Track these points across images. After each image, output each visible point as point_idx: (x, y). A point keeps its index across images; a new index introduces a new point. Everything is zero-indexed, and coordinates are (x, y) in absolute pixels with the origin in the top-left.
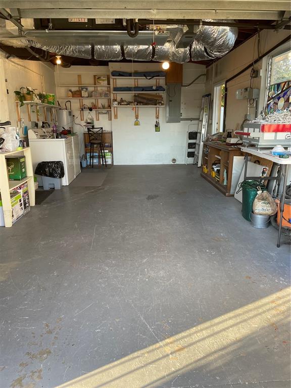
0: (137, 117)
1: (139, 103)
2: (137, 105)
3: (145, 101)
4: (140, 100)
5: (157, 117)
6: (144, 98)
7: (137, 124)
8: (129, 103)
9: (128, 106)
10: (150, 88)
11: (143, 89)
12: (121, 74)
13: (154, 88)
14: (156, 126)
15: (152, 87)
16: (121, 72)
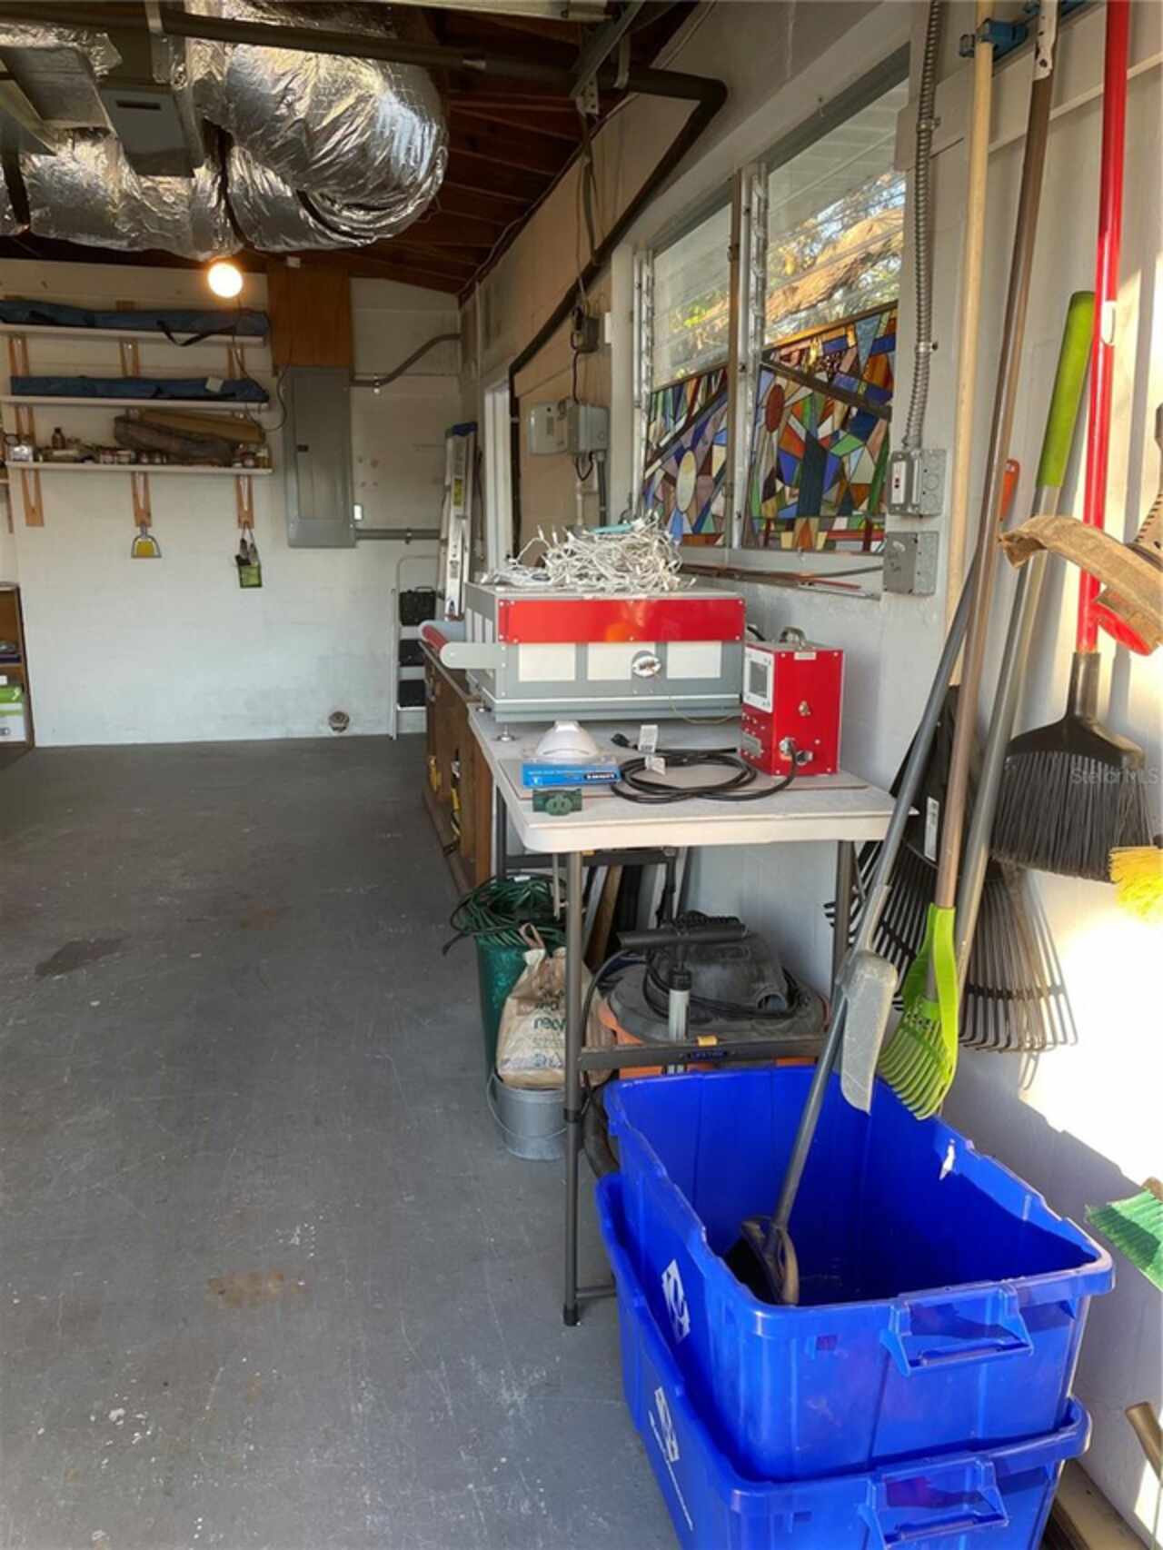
0: (143, 519)
1: (145, 453)
2: (137, 461)
3: (175, 445)
4: (145, 438)
5: (246, 522)
6: (170, 433)
7: (145, 550)
8: (91, 454)
9: (89, 465)
10: (193, 388)
11: (160, 388)
12: (46, 312)
13: (214, 385)
14: (242, 562)
15: (205, 380)
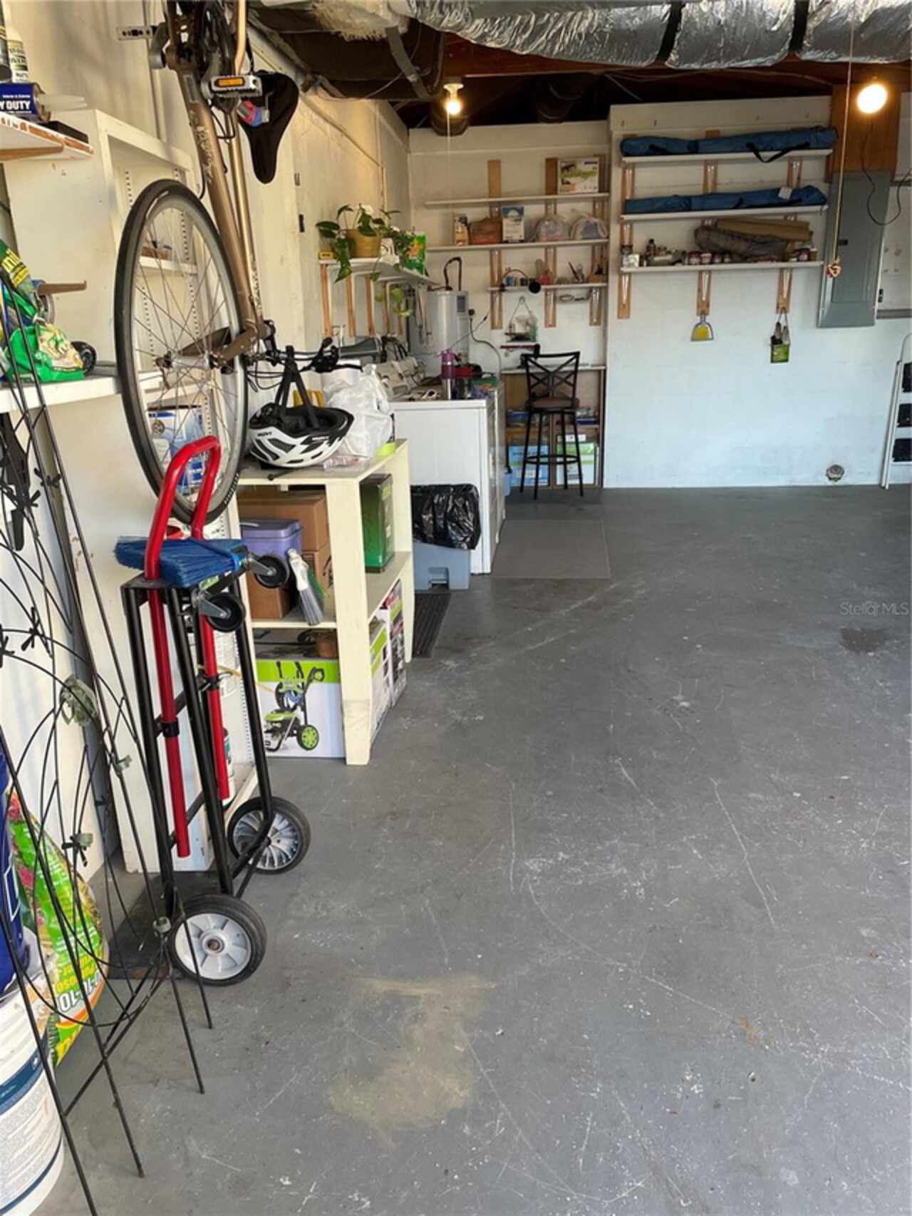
0: (703, 309)
1: (722, 254)
2: (712, 263)
3: (742, 247)
4: (723, 243)
5: (783, 308)
6: (740, 237)
7: (701, 334)
8: (680, 258)
9: (678, 267)
10: (769, 197)
11: (741, 200)
12: (659, 145)
13: (785, 194)
14: (776, 341)
15: (778, 190)
16: (656, 138)
